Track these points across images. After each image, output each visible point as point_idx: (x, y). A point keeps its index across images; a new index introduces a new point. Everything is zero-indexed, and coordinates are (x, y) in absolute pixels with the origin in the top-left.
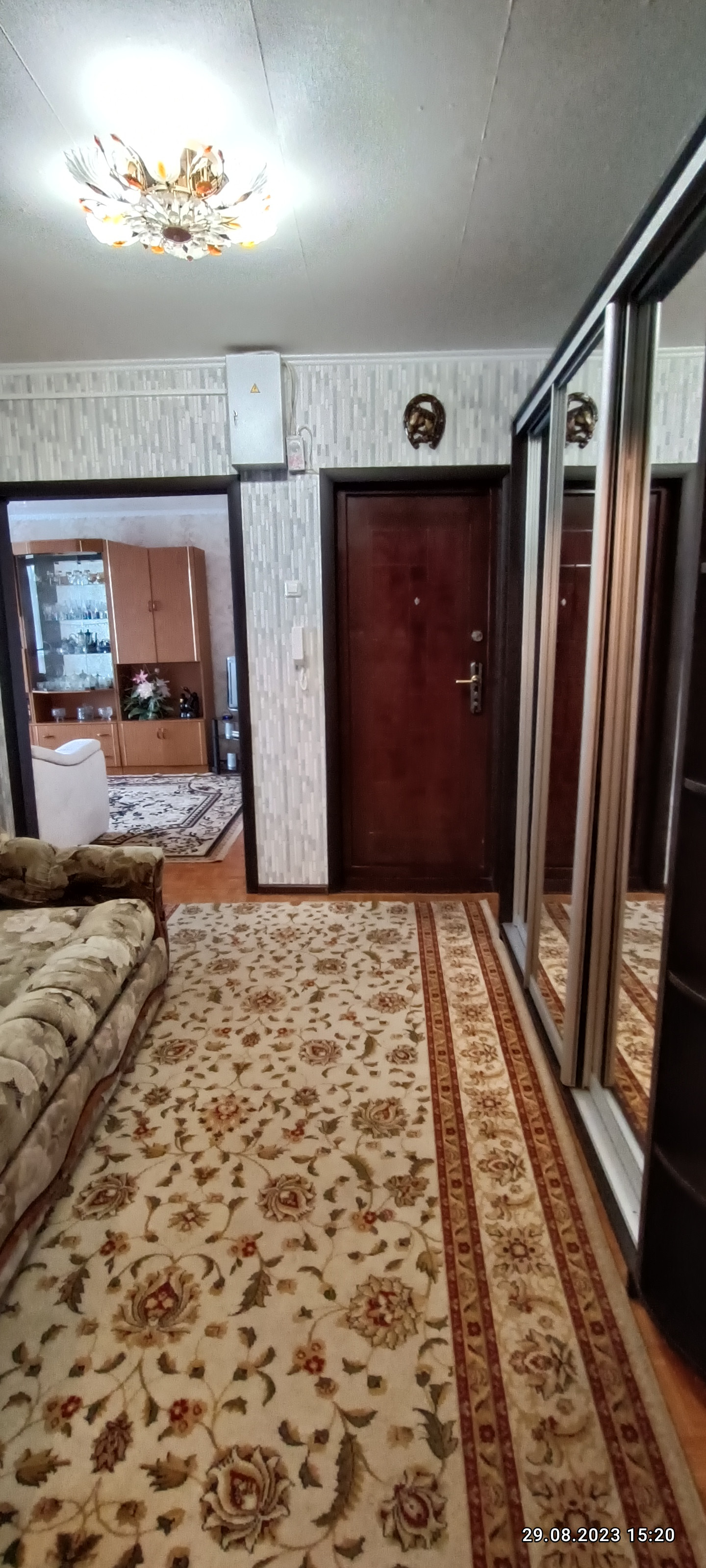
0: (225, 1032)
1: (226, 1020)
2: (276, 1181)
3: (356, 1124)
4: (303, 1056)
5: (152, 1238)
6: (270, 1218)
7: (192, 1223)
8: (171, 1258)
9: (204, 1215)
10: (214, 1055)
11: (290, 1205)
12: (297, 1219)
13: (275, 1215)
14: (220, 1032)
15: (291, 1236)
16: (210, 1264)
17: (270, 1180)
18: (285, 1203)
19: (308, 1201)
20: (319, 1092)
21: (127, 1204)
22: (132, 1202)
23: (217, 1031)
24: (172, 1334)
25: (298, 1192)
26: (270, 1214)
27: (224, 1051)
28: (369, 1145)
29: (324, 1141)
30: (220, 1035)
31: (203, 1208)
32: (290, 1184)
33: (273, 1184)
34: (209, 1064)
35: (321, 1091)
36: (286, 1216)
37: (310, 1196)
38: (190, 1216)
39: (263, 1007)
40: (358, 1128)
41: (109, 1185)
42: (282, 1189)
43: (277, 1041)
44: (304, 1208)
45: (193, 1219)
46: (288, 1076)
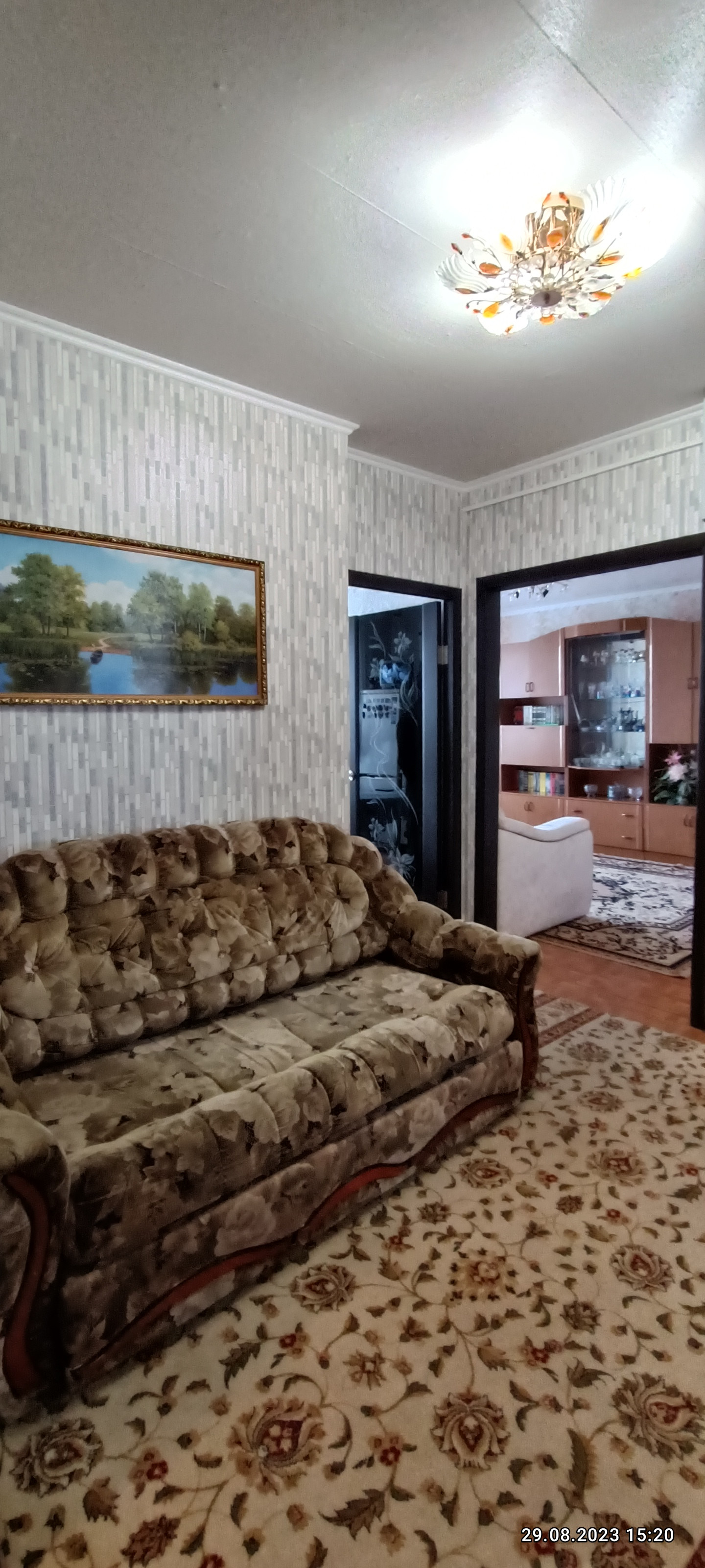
0: (549, 1179)
1: (560, 1166)
2: (475, 1397)
4: (616, 1261)
5: (324, 1362)
6: (435, 1438)
7: (365, 1376)
8: (323, 1398)
9: (381, 1376)
10: (519, 1200)
12: (462, 1464)
13: (442, 1439)
14: (543, 1177)
15: (439, 1481)
16: (347, 1438)
17: (469, 1390)
18: (462, 1435)
19: (490, 1453)
20: (602, 1320)
21: (332, 1309)
22: (338, 1310)
23: (541, 1173)
24: (265, 1480)
25: (487, 1432)
26: (439, 1432)
27: (533, 1202)
28: (616, 1441)
29: (563, 1392)
30: (541, 1180)
31: (386, 1368)
32: (486, 1415)
33: (468, 1398)
34: (506, 1206)
35: (606, 1321)
36: (453, 1451)
37: (496, 1449)
38: (369, 1366)
39: (611, 1172)
40: (617, 1406)
41: (333, 1277)
42: (473, 1413)
43: (598, 1223)
44: (479, 1459)
45: (369, 1372)
46: (581, 1276)
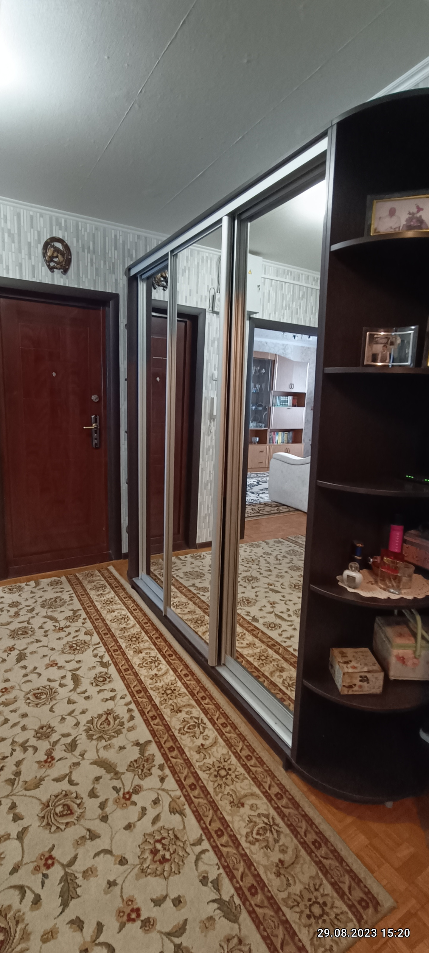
2: (48, 802)
3: (90, 737)
4: (29, 703)
6: (55, 832)
11: (67, 815)
12: (76, 822)
13: (58, 828)
15: (77, 837)
16: (23, 889)
17: (43, 804)
18: (62, 815)
19: (79, 805)
20: (52, 725)
25: (69, 803)
26: (54, 828)
28: (105, 747)
29: (73, 759)
32: (60, 800)
33: (47, 806)
35: (54, 723)
36: (67, 824)
37: (78, 801)
40: (92, 739)
42: (55, 806)
44: (78, 811)
46: (24, 722)
